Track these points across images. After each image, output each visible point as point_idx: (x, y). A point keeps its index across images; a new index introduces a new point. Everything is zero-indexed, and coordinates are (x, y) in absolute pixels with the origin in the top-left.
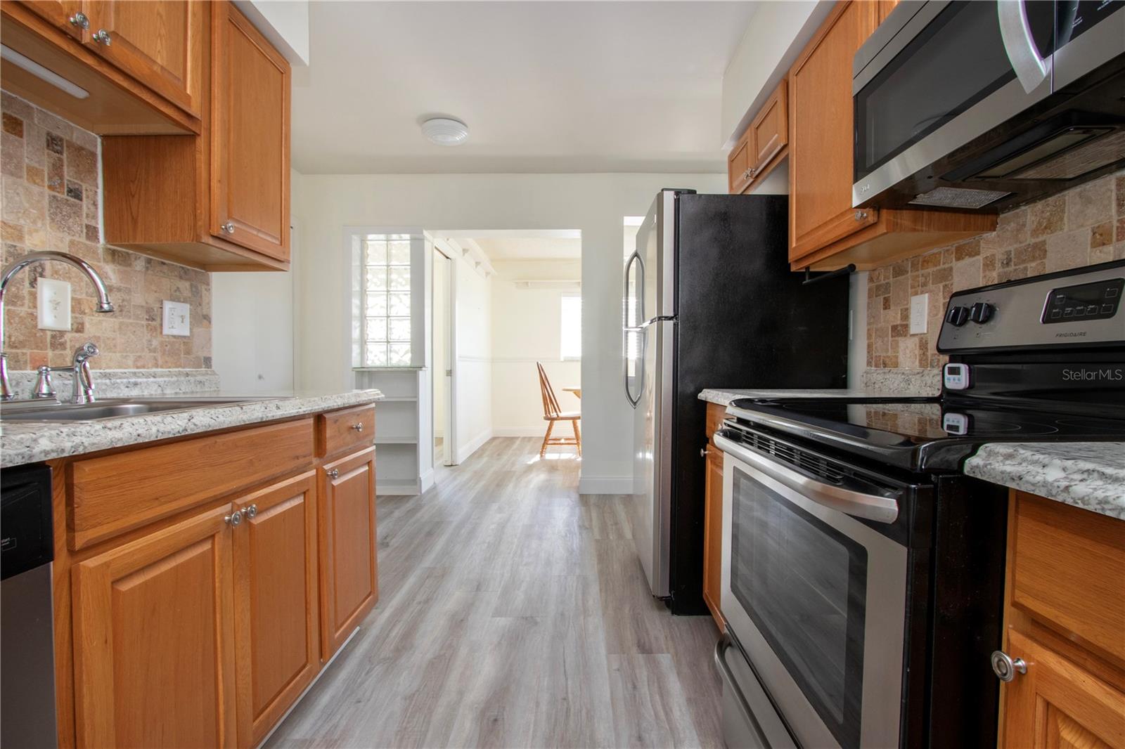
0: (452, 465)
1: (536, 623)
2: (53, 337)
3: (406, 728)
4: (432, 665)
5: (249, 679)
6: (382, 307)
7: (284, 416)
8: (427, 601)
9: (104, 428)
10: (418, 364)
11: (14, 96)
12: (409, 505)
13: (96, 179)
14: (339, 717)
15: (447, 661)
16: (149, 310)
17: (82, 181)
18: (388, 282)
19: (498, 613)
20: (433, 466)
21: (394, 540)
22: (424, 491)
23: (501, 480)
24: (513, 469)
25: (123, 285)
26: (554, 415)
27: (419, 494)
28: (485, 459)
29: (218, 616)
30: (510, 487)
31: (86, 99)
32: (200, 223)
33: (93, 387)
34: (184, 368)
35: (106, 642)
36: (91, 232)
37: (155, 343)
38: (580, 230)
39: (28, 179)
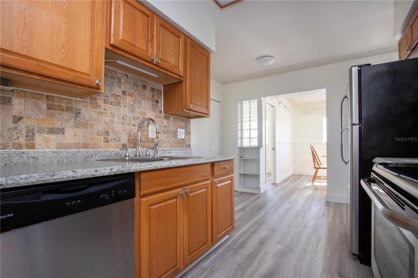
0: (274, 184)
1: (293, 251)
2: (152, 140)
3: (235, 275)
4: (249, 255)
5: (187, 243)
6: (248, 126)
7: (199, 163)
8: (253, 232)
9: (148, 164)
10: (259, 146)
11: (144, 80)
12: (256, 197)
13: (162, 97)
14: (216, 264)
15: (255, 255)
16: (174, 132)
17: (159, 98)
18: (250, 117)
19: (278, 243)
20: (266, 183)
21: (247, 208)
22: (261, 192)
23: (292, 192)
24: (299, 188)
25: (168, 125)
26: (318, 166)
27: (260, 193)
28: (288, 183)
29: (178, 221)
30: (295, 195)
31: (158, 77)
32: (183, 106)
33: (158, 153)
34: (183, 148)
35: (147, 221)
36: (160, 112)
37: (175, 141)
38: (325, 89)
39: (147, 100)
